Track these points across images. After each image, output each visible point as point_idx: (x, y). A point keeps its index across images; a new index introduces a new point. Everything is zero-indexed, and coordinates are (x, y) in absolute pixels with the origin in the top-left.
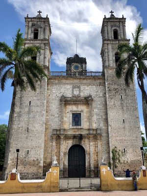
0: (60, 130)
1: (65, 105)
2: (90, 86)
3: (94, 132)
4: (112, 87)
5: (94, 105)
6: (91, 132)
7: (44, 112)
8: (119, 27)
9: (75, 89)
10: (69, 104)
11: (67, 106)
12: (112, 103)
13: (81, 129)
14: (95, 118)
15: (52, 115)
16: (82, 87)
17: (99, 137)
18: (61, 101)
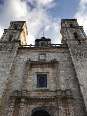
0: (22, 92)
1: (31, 67)
2: (55, 53)
3: (64, 94)
4: (76, 52)
5: (60, 67)
6: (59, 94)
7: (8, 73)
8: (73, 23)
9: (41, 56)
10: (35, 67)
11: (33, 69)
12: (79, 64)
13: (47, 90)
14: (62, 79)
15: (15, 77)
16: (48, 55)
17: (69, 100)
18: (27, 64)
